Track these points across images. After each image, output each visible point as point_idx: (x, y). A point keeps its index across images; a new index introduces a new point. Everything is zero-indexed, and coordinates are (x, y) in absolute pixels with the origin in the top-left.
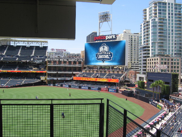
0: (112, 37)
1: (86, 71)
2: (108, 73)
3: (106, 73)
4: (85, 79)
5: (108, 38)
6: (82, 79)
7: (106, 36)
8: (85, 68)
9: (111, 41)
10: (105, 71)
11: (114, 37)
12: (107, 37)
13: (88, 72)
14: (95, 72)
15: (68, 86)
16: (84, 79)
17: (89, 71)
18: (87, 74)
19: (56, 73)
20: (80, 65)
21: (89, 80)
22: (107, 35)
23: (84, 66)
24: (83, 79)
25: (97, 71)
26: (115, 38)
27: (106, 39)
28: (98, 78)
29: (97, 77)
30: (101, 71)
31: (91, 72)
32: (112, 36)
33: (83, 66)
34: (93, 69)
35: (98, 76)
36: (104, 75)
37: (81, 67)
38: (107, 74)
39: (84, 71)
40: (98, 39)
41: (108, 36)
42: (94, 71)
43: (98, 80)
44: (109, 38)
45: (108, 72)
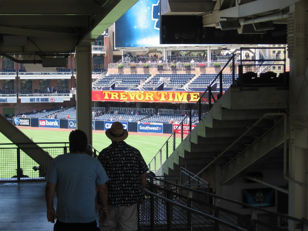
1: (121, 68)
2: (197, 72)
3: (192, 73)
4: (119, 96)
6: (106, 97)
8: (117, 59)
10: (188, 68)
13: (127, 71)
14: (154, 72)
15: (56, 123)
16: (114, 97)
17: (133, 68)
18: (126, 79)
19: (13, 77)
20: (101, 49)
21: (132, 98)
23: (116, 53)
24: (110, 96)
25: (160, 68)
28: (163, 93)
29: (161, 88)
30: (174, 68)
31: (140, 71)
33: (111, 50)
34: (144, 60)
35: (162, 85)
36: (184, 79)
37: (102, 56)
38: (195, 78)
39: (113, 69)
42: (148, 67)
43: (163, 99)
45: (198, 69)
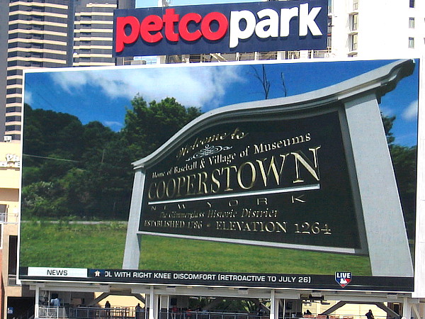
0: (295, 22)
5: (246, 34)
7: (236, 16)
9: (280, 58)
11: (308, 22)
12: (243, 24)
22: (240, 7)
26: (316, 31)
27: (233, 43)
32: (288, 14)
40: (152, 39)
41: (248, 15)
44: (262, 34)
